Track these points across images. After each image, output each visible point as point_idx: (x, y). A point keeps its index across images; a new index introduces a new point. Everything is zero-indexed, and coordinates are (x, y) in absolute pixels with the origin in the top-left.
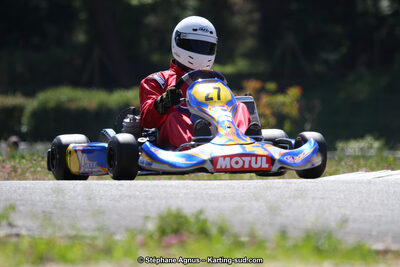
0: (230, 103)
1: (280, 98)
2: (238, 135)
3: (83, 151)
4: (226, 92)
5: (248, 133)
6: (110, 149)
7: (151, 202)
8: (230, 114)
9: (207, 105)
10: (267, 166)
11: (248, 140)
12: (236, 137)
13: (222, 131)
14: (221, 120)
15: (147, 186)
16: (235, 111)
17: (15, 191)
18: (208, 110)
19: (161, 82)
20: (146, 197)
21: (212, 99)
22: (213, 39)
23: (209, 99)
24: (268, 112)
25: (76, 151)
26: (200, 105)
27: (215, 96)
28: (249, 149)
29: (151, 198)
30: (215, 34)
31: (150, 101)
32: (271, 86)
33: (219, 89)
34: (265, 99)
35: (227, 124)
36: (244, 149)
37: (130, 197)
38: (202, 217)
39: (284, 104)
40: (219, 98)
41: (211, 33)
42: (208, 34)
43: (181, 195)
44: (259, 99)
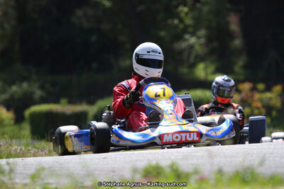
0: (171, 98)
1: (268, 95)
2: (177, 119)
3: (75, 136)
4: (169, 91)
5: (184, 117)
6: (92, 133)
8: (172, 105)
9: (156, 100)
10: (197, 139)
11: (184, 121)
12: (175, 120)
13: (166, 116)
14: (165, 110)
16: (175, 102)
18: (157, 103)
19: (127, 87)
21: (159, 96)
22: (161, 57)
23: (157, 96)
25: (70, 136)
26: (151, 100)
27: (161, 94)
28: (185, 128)
30: (162, 54)
31: (119, 100)
32: (261, 86)
33: (164, 89)
34: (257, 96)
35: (170, 112)
36: (181, 128)
38: (174, 167)
39: (270, 99)
40: (164, 95)
41: (160, 53)
42: (158, 54)
44: (252, 96)
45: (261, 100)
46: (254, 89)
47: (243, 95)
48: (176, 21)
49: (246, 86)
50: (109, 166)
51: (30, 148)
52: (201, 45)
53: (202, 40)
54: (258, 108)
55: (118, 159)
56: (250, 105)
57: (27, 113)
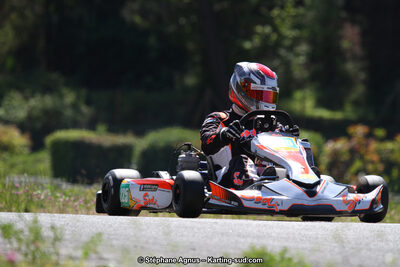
1: (389, 145)
7: (242, 240)
15: (242, 225)
17: (111, 226)
20: (239, 236)
24: (375, 158)
29: (244, 237)
32: (380, 132)
34: (374, 145)
37: (222, 234)
38: (287, 256)
39: (392, 151)
43: (273, 234)
44: (367, 145)
45: (379, 152)
46: (369, 136)
47: (354, 142)
48: (268, 29)
49: (360, 130)
50: (185, 239)
51: (58, 195)
52: (299, 65)
53: (302, 59)
54: (372, 162)
55: (195, 230)
56: (362, 158)
57: (49, 140)
